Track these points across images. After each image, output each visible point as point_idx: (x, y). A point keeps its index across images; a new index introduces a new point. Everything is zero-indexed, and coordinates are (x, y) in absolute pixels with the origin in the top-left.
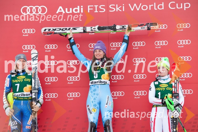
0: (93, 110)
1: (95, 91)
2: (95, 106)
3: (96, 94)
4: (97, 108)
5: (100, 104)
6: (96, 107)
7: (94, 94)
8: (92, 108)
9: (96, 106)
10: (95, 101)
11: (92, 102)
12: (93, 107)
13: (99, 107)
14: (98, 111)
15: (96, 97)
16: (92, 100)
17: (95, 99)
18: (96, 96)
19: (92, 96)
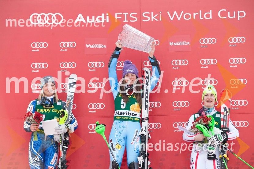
0: (117, 147)
1: (121, 123)
2: (119, 141)
3: (122, 127)
4: (123, 144)
5: (126, 139)
6: (121, 143)
7: (120, 126)
8: (116, 143)
9: (121, 141)
10: (120, 136)
11: (117, 136)
12: (118, 142)
13: (124, 143)
14: (123, 148)
15: (122, 131)
16: (117, 134)
17: (120, 133)
18: (121, 129)
19: (117, 129)
